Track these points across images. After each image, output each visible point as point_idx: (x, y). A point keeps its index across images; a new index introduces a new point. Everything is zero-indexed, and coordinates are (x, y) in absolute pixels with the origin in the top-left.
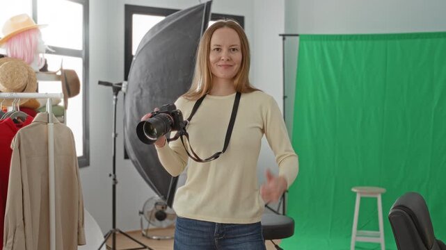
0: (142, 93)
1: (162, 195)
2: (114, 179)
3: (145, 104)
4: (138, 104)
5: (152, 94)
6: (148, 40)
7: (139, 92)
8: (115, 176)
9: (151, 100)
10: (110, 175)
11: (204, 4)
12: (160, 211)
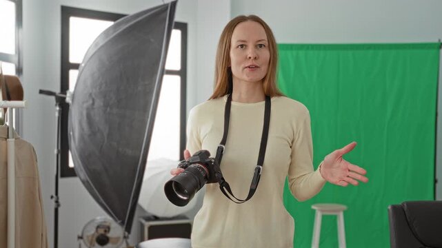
0: (93, 104)
1: (119, 219)
2: (57, 202)
3: (98, 117)
4: (89, 116)
5: (106, 105)
6: (101, 44)
7: (91, 102)
8: (58, 198)
9: (105, 112)
10: (52, 197)
11: (168, 4)
12: (102, 235)
